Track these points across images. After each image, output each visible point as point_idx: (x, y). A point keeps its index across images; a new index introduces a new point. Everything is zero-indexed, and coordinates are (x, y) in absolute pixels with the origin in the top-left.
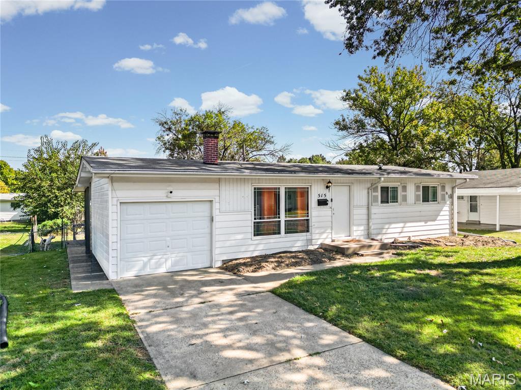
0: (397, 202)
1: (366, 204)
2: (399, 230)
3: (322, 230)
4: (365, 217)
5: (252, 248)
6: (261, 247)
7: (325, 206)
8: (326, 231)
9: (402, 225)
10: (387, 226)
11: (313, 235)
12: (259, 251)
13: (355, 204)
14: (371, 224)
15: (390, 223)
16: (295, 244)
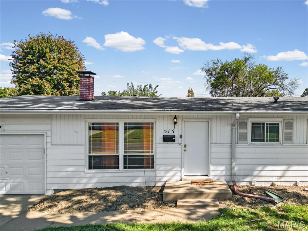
0: (278, 141)
1: (229, 142)
2: (280, 173)
3: (169, 168)
4: (228, 156)
5: (85, 181)
6: (94, 180)
7: (172, 143)
8: (174, 168)
9: (283, 168)
10: (260, 168)
11: (157, 172)
12: (92, 184)
13: (214, 141)
14: (234, 164)
15: (266, 165)
16: (135, 179)
